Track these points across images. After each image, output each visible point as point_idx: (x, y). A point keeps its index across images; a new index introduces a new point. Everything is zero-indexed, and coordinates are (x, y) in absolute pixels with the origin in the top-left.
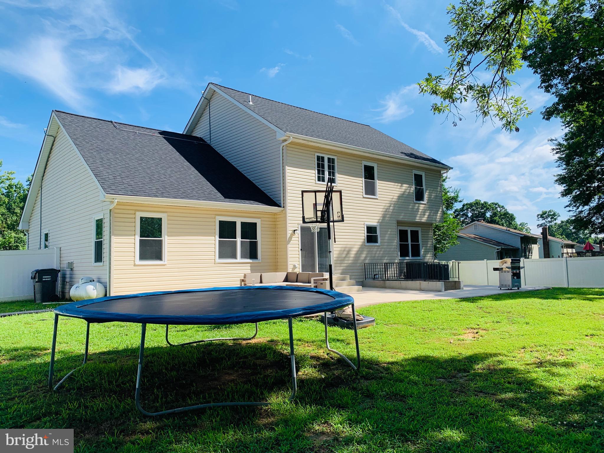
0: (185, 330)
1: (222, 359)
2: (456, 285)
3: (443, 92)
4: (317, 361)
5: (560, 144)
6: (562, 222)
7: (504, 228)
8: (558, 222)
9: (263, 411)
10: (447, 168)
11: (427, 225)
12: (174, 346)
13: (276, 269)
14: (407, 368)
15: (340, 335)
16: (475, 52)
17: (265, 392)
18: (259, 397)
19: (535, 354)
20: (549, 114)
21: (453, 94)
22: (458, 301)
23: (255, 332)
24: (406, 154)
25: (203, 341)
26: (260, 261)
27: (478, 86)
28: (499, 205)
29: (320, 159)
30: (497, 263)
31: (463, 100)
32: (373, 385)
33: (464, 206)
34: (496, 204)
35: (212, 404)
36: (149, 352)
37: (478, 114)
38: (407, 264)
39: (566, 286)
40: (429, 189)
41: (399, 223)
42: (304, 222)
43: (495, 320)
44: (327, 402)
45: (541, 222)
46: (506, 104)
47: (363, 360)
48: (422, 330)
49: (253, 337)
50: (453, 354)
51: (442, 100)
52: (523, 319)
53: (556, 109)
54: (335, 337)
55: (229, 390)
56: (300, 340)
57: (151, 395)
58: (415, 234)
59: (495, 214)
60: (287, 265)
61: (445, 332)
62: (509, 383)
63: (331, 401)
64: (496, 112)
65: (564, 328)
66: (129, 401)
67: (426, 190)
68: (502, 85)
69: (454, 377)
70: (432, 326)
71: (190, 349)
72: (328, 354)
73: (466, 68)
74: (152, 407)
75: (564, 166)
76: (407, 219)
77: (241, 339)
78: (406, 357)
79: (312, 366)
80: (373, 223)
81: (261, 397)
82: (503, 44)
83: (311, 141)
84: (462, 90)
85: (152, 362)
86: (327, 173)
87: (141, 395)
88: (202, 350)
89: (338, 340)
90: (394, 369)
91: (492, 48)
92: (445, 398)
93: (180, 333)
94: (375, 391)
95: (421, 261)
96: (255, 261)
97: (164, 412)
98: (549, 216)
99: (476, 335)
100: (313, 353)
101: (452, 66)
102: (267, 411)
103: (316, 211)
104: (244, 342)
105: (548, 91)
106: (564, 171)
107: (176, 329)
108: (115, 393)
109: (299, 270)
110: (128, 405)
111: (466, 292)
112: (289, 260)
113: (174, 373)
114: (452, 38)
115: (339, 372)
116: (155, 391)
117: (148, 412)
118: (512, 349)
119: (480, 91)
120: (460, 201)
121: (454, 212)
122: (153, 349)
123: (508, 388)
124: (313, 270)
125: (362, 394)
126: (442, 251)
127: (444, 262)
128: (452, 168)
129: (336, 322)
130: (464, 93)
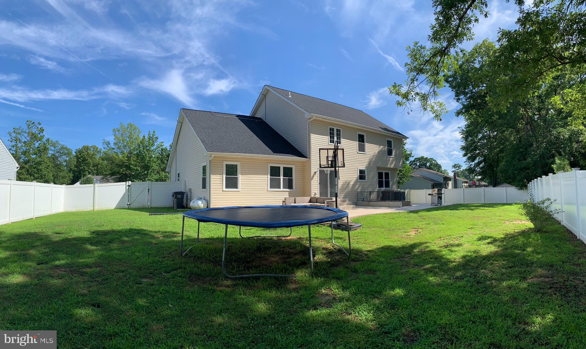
0: (250, 229)
1: (271, 248)
2: (408, 204)
3: (402, 95)
4: (326, 250)
5: (463, 130)
6: (463, 170)
7: (436, 172)
8: (461, 170)
9: (293, 280)
10: (406, 138)
11: (394, 170)
12: (244, 238)
13: (304, 195)
14: (379, 254)
15: (341, 235)
16: (421, 74)
17: (295, 269)
18: (291, 272)
19: (445, 241)
20: (458, 113)
21: (408, 96)
22: (408, 213)
23: (290, 233)
24: (382, 129)
25: (260, 236)
26: (295, 190)
27: (422, 94)
28: (433, 160)
29: (332, 130)
30: (430, 191)
31: (413, 100)
32: (357, 265)
33: (415, 159)
34: (432, 159)
35: (263, 275)
36: (230, 241)
37: (422, 109)
38: (382, 192)
39: (463, 203)
40: (395, 149)
41: (378, 168)
42: (320, 167)
43: (427, 223)
44: (330, 276)
45: (454, 169)
46: (435, 106)
47: (353, 250)
48: (388, 230)
49: (289, 236)
50: (404, 244)
51: (402, 99)
52: (441, 222)
53: (462, 111)
54: (338, 236)
55: (274, 267)
56: (316, 238)
57: (231, 265)
58: (387, 174)
59: (431, 164)
60: (311, 193)
61: (400, 231)
62: (431, 258)
63: (333, 275)
64: (431, 109)
65: (460, 225)
66: (219, 267)
67: (394, 149)
68: (434, 95)
69: (403, 257)
70: (394, 228)
71: (253, 240)
72: (333, 246)
73: (415, 82)
74: (231, 272)
75: (465, 141)
76: (382, 166)
77: (282, 237)
78: (378, 247)
79: (323, 254)
80: (363, 168)
81: (292, 272)
82: (435, 72)
83: (326, 119)
84: (413, 94)
85: (232, 247)
86: (336, 138)
87: (225, 265)
88: (260, 241)
89: (339, 238)
90: (370, 255)
91: (429, 74)
92: (398, 270)
93: (248, 231)
94: (359, 268)
95: (390, 190)
96: (291, 190)
97: (237, 276)
98: (457, 167)
99: (417, 232)
100: (324, 246)
101: (408, 81)
102: (295, 280)
103: (328, 161)
104: (284, 238)
105: (458, 102)
106: (464, 144)
107: (245, 228)
108: (212, 262)
109: (318, 196)
110: (219, 270)
111: (413, 207)
112: (312, 189)
113: (243, 254)
114: (408, 65)
115: (339, 257)
116: (233, 263)
117: (229, 275)
118: (434, 239)
119: (423, 97)
120: (413, 157)
121: (410, 163)
122: (233, 239)
123: (430, 261)
124: (327, 196)
125: (351, 270)
126: (402, 184)
127: (402, 191)
128: (408, 138)
129: (339, 227)
130: (414, 96)
